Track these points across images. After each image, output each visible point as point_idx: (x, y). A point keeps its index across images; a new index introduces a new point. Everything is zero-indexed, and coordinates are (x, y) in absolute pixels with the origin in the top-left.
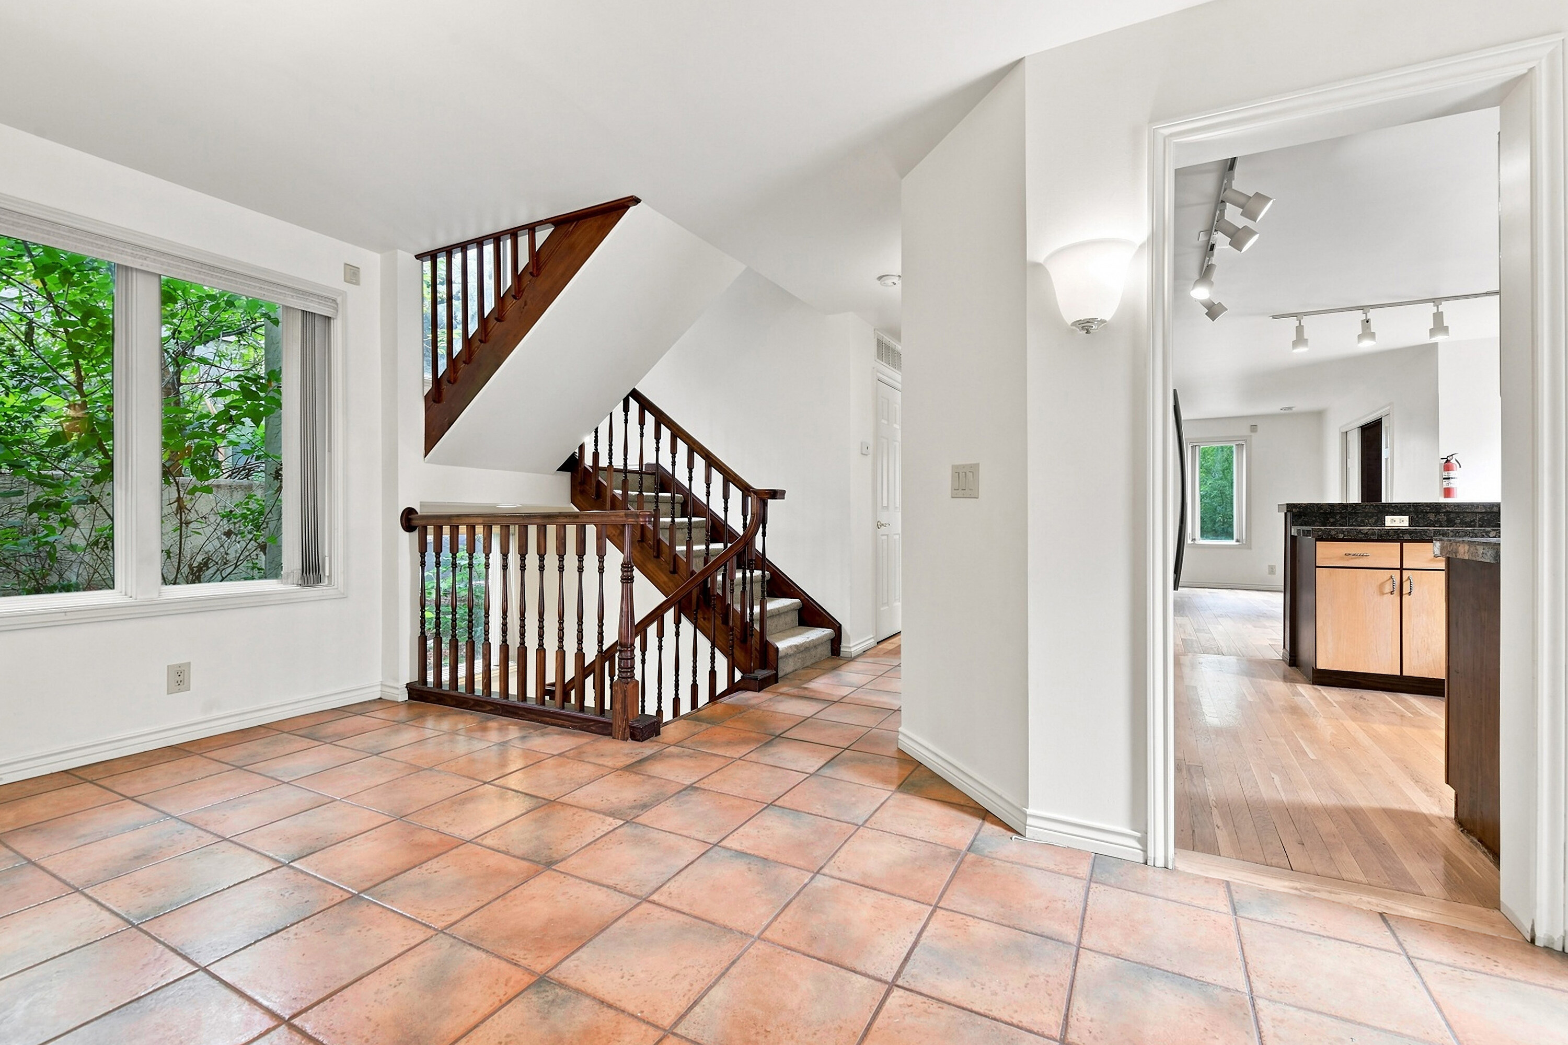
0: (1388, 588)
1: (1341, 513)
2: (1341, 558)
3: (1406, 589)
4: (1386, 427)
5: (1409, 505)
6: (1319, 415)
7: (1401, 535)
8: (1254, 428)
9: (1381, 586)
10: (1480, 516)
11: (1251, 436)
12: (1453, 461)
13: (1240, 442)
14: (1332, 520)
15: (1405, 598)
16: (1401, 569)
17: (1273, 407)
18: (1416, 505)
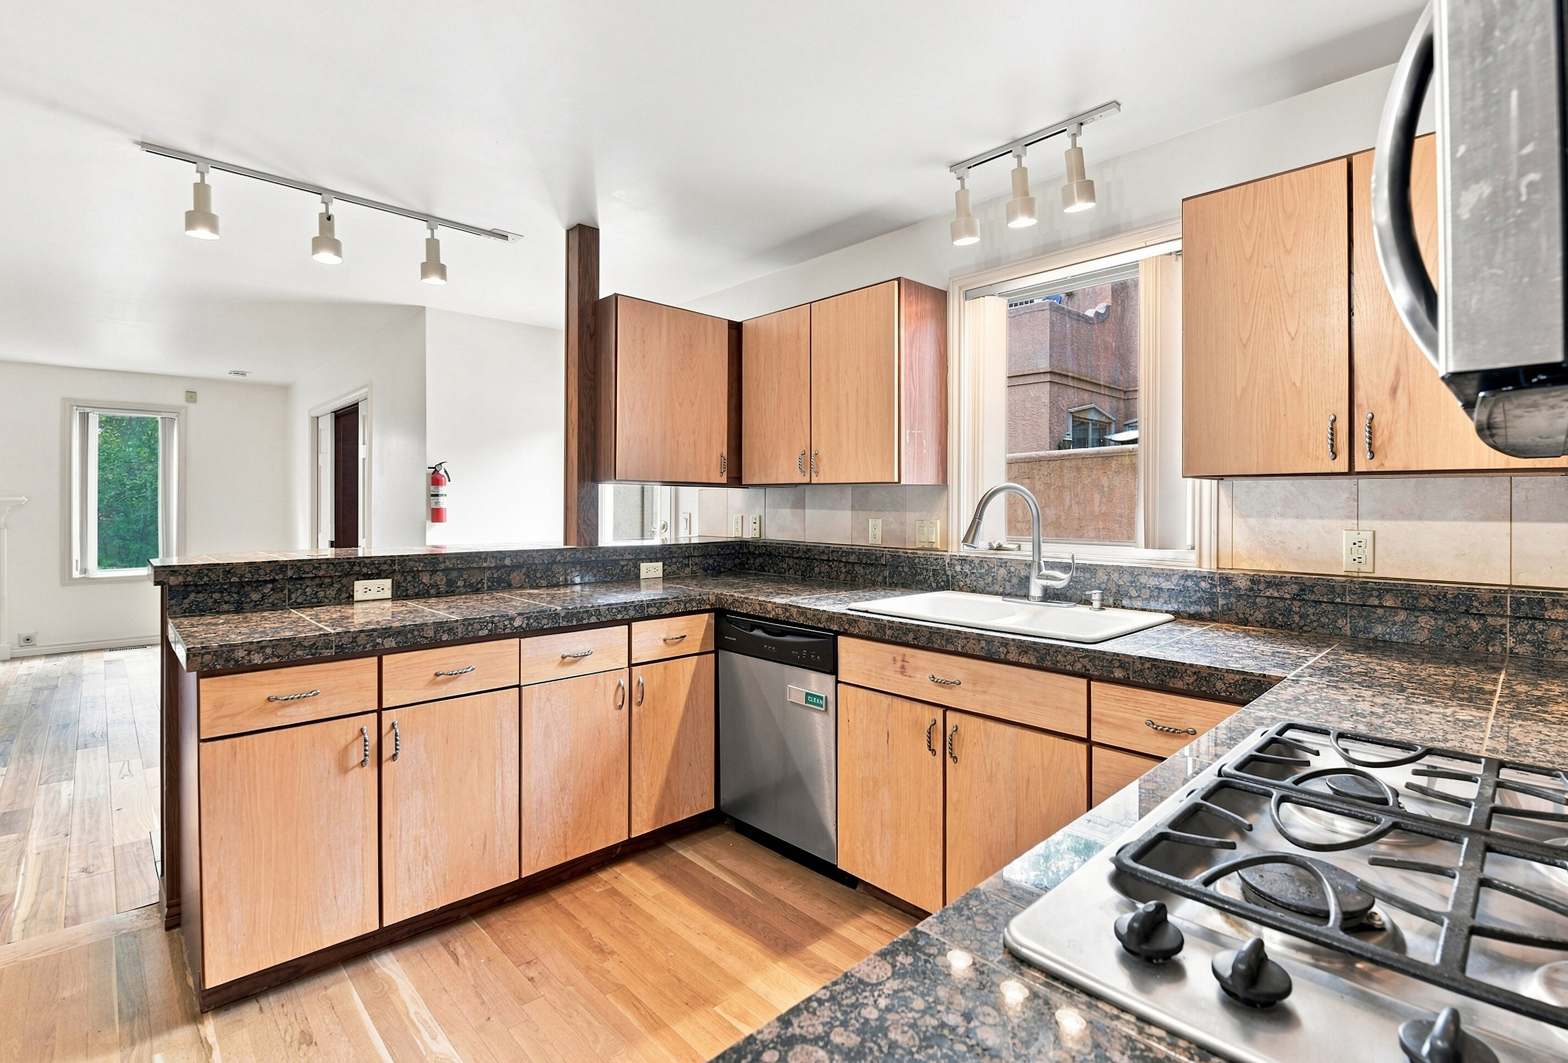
0: (356, 755)
1: (273, 581)
2: (261, 711)
3: (387, 751)
4: (364, 417)
5: (392, 560)
6: (284, 390)
7: (379, 640)
8: (191, 396)
9: (344, 753)
10: (488, 574)
11: (186, 407)
12: (442, 472)
13: (169, 415)
14: (255, 596)
15: (385, 767)
16: (380, 711)
17: (219, 369)
18: (403, 559)
